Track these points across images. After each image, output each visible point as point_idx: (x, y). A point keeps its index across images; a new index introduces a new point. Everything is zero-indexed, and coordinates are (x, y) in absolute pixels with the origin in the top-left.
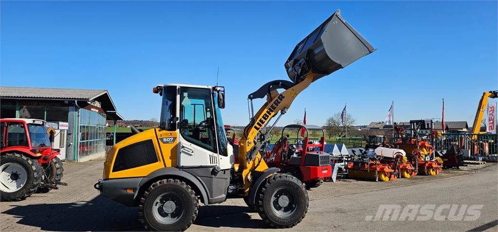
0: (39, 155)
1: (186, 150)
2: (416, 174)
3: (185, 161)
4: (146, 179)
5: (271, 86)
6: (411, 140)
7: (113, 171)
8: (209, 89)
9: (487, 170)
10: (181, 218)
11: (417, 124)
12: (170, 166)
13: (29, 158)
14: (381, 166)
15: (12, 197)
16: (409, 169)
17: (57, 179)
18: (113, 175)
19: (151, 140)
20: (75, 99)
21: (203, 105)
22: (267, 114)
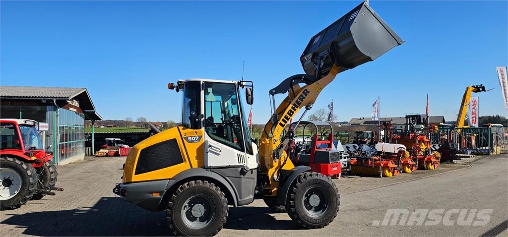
0: (33, 158)
1: (213, 149)
2: (416, 168)
3: (213, 161)
4: (173, 182)
5: (293, 81)
6: (409, 135)
7: (135, 174)
8: (234, 84)
9: (481, 163)
10: (212, 221)
11: (412, 119)
12: (197, 167)
13: (23, 162)
14: (385, 162)
15: (6, 205)
16: (410, 163)
17: (51, 184)
18: (135, 178)
19: (175, 140)
20: (53, 97)
21: (220, 101)
22: (293, 110)
